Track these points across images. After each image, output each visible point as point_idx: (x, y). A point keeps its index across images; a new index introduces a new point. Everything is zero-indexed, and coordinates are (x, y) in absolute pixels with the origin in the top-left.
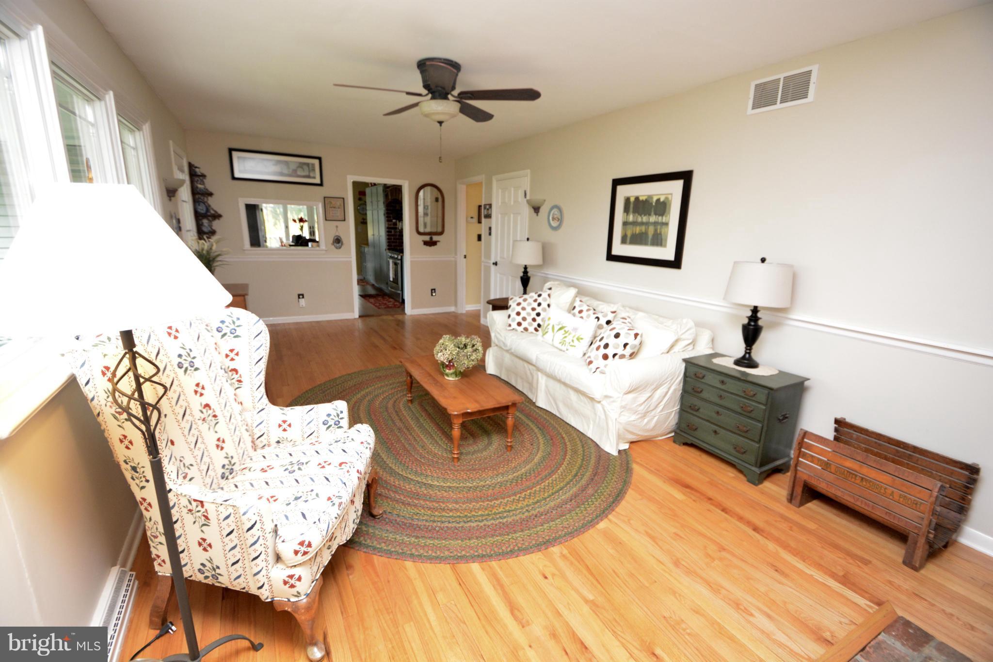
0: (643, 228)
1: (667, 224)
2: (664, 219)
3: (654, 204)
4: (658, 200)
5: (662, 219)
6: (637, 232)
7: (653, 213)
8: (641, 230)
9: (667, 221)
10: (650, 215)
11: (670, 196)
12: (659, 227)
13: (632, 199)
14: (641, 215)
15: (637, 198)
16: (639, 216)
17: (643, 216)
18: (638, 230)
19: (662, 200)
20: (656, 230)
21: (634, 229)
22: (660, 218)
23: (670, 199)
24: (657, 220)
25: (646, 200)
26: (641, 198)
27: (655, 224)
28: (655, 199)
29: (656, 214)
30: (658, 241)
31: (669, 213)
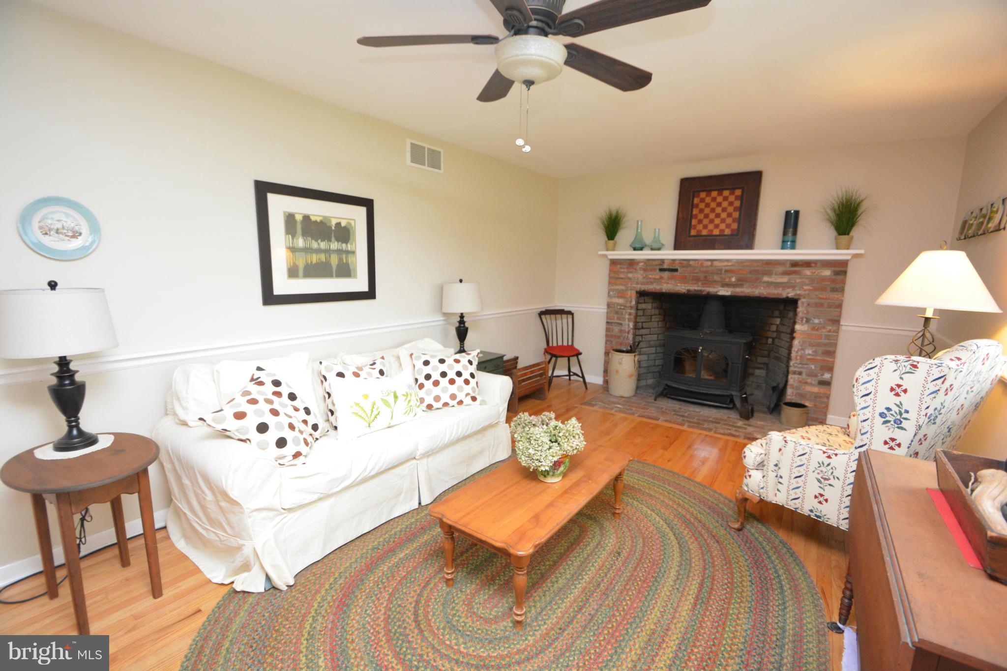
0: (323, 257)
1: (353, 253)
2: (349, 247)
3: (333, 228)
4: (339, 224)
5: (347, 246)
6: (314, 261)
7: (333, 239)
8: (319, 259)
9: (353, 249)
10: (330, 240)
11: (352, 222)
12: (344, 256)
13: (299, 218)
14: (316, 241)
15: (306, 218)
16: (313, 241)
17: (319, 241)
18: (314, 258)
19: (343, 224)
20: (341, 259)
21: (309, 257)
22: (344, 245)
23: (353, 225)
24: (340, 247)
25: (321, 221)
26: (313, 218)
27: (339, 252)
28: (334, 222)
29: (338, 240)
30: (345, 271)
31: (355, 240)
